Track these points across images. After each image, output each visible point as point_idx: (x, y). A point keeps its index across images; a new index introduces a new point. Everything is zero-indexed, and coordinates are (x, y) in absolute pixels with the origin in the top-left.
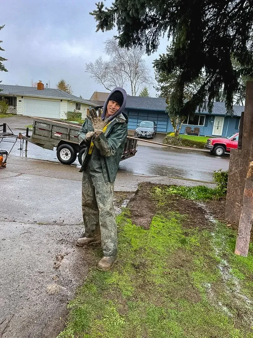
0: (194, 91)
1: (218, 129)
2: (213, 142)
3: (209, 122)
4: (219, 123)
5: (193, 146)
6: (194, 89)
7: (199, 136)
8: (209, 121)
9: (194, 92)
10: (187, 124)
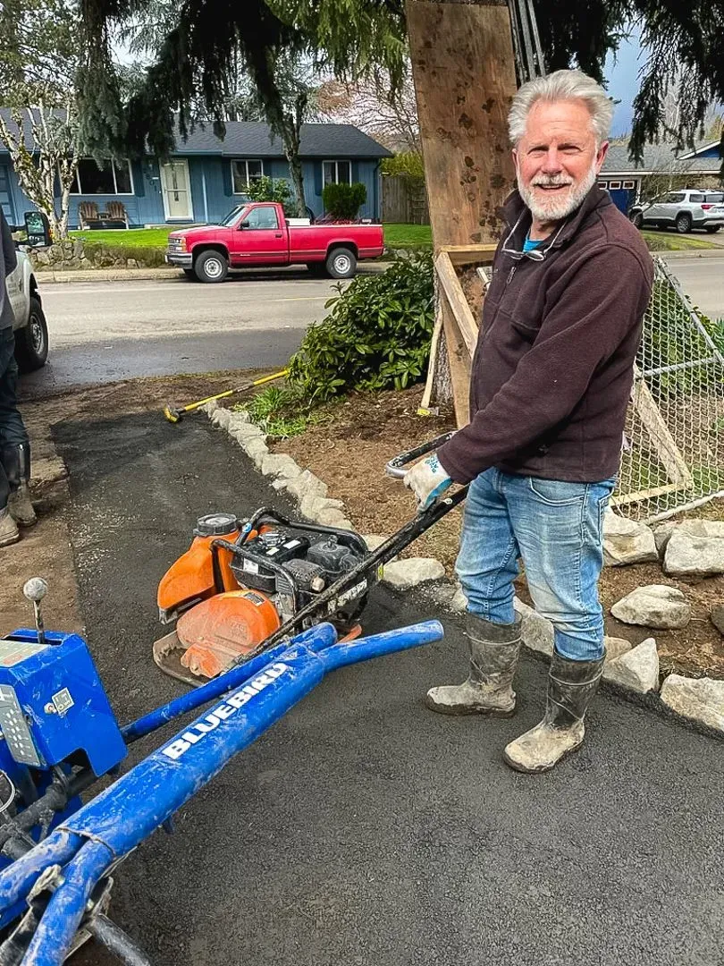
0: (58, 77)
1: (177, 199)
2: (189, 239)
3: (146, 181)
4: (175, 180)
5: (126, 263)
6: (57, 72)
7: (128, 229)
8: (144, 175)
9: (60, 81)
10: (80, 194)
